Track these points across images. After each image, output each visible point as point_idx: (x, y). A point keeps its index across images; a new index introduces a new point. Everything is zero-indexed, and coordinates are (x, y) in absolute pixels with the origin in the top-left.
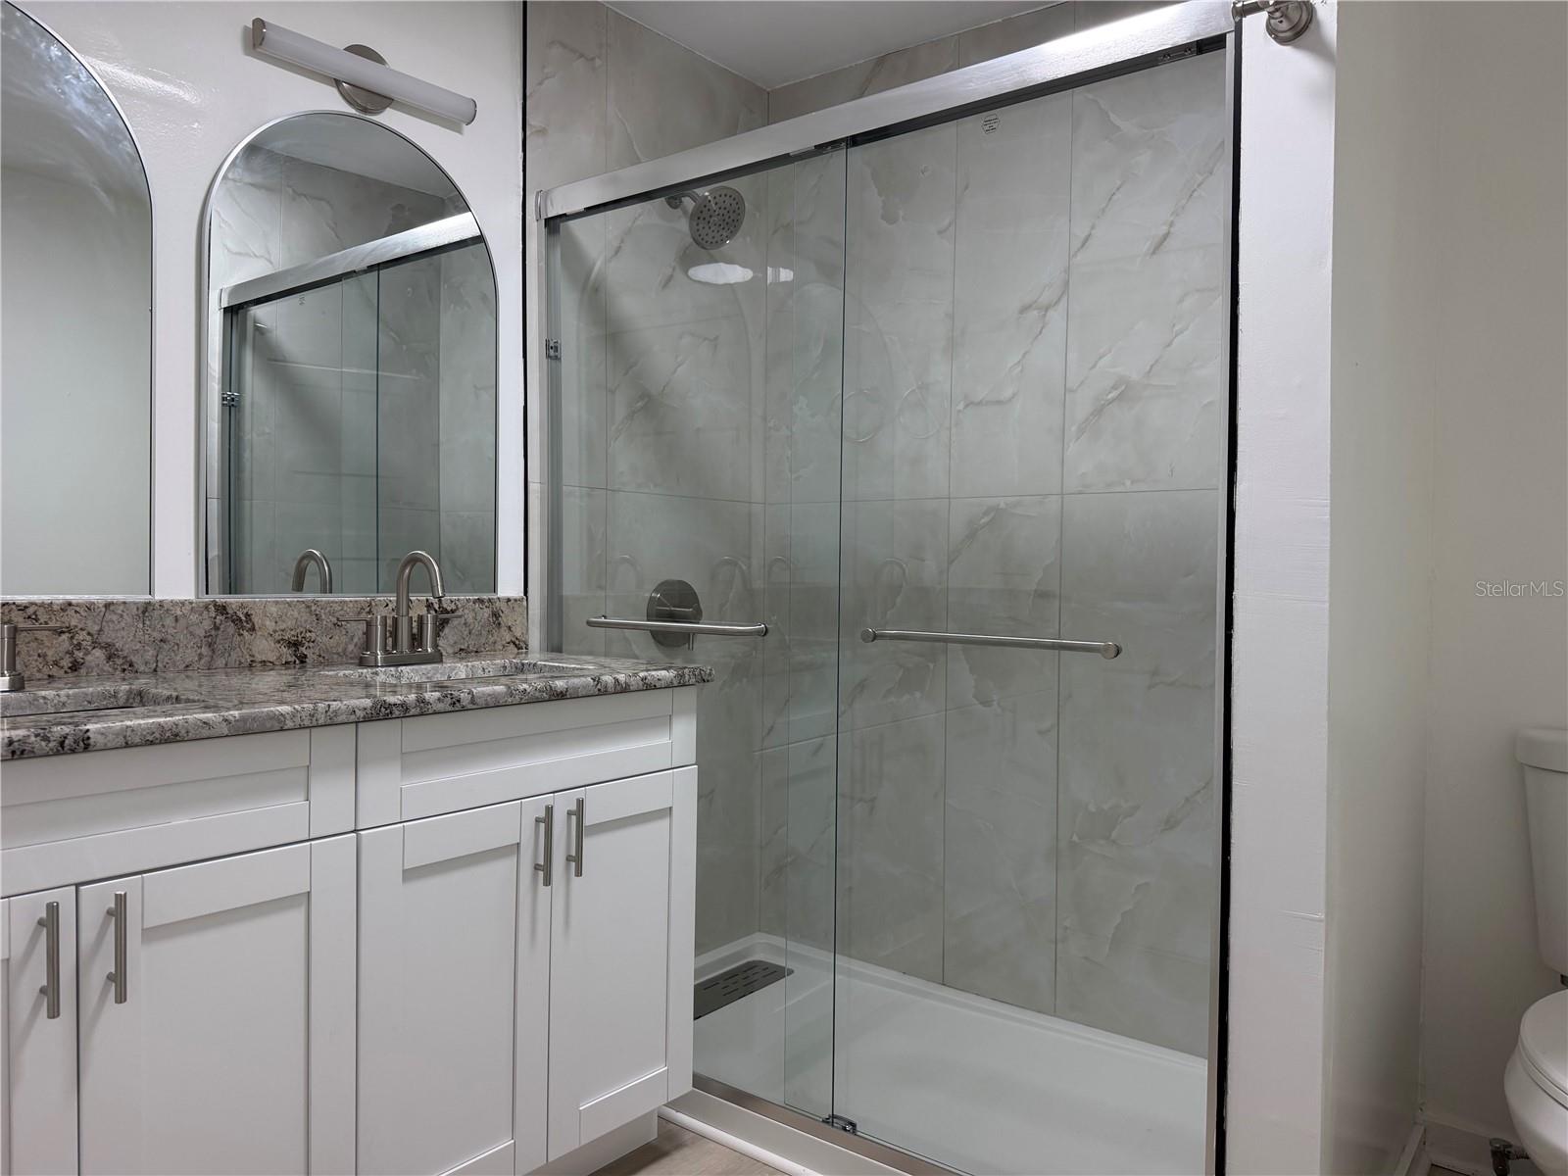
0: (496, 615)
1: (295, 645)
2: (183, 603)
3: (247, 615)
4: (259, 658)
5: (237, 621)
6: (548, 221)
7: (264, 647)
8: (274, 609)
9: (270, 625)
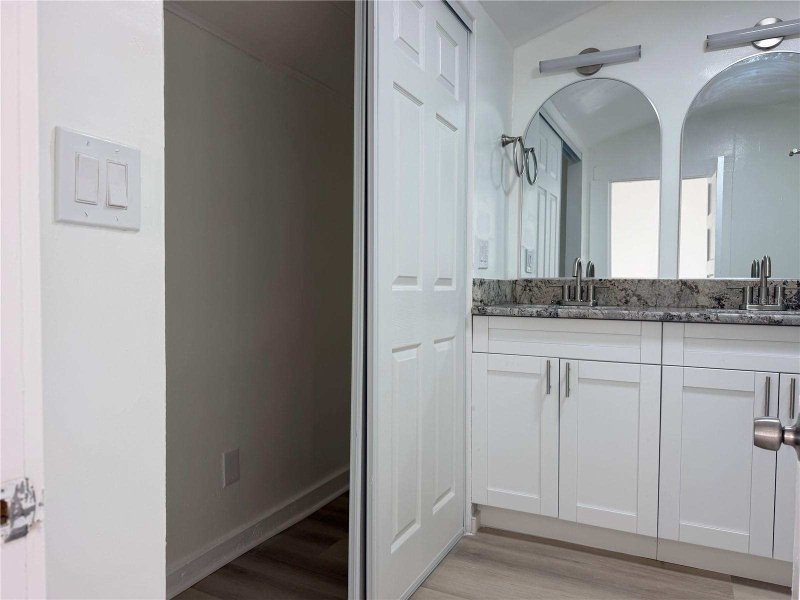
1: (719, 300)
3: (696, 286)
4: (700, 304)
5: (690, 287)
7: (703, 300)
8: (709, 284)
9: (707, 291)
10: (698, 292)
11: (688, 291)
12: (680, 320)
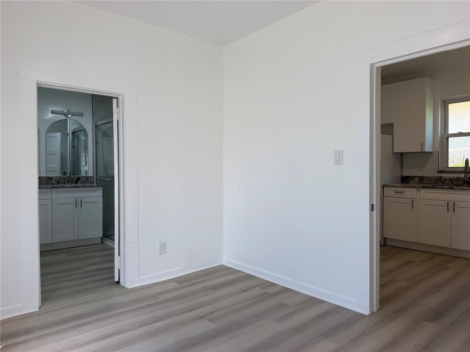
0: (88, 178)
1: (58, 182)
2: (44, 177)
3: (52, 178)
4: (53, 183)
5: (50, 179)
6: (96, 126)
7: (54, 182)
8: (55, 177)
9: (55, 179)
10: (52, 180)
11: (50, 180)
12: (56, 188)
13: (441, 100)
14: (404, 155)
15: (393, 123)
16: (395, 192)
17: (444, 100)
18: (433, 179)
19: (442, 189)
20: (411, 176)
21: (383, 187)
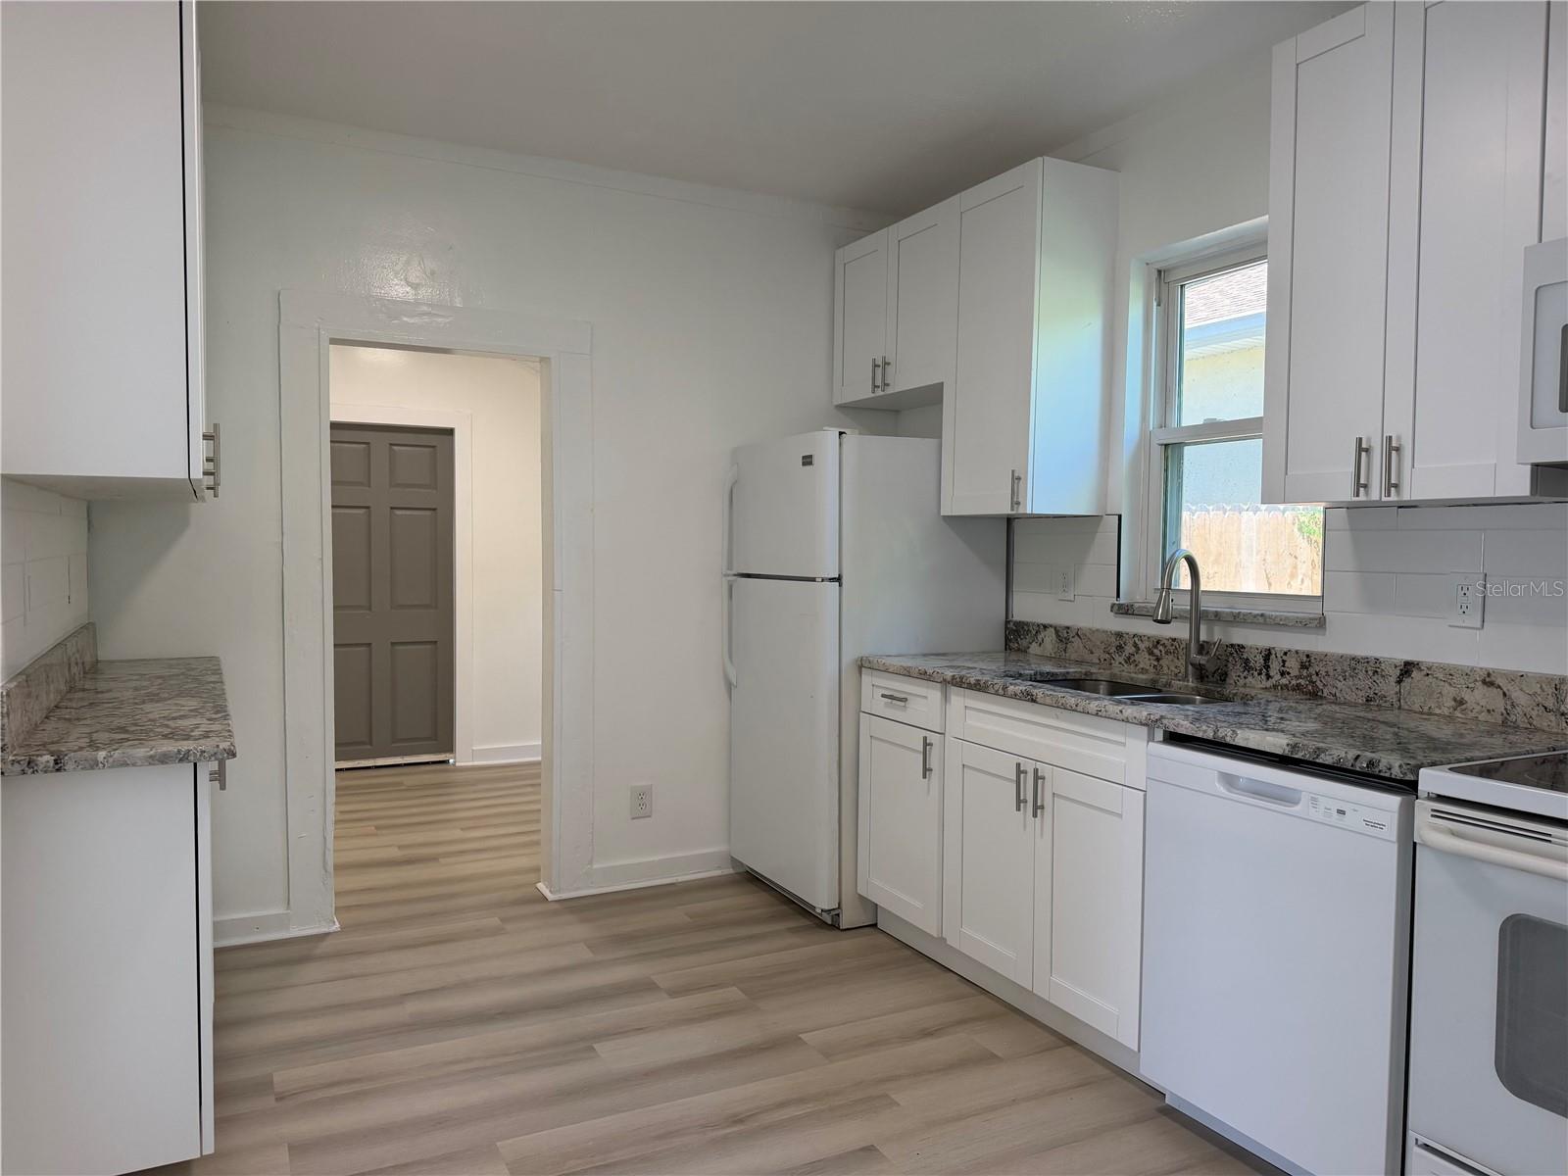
13: (1147, 264)
14: (1016, 524)
15: (942, 383)
16: (883, 696)
17: (1158, 266)
18: (1098, 643)
19: (1004, 695)
20: (1033, 624)
21: (861, 667)
